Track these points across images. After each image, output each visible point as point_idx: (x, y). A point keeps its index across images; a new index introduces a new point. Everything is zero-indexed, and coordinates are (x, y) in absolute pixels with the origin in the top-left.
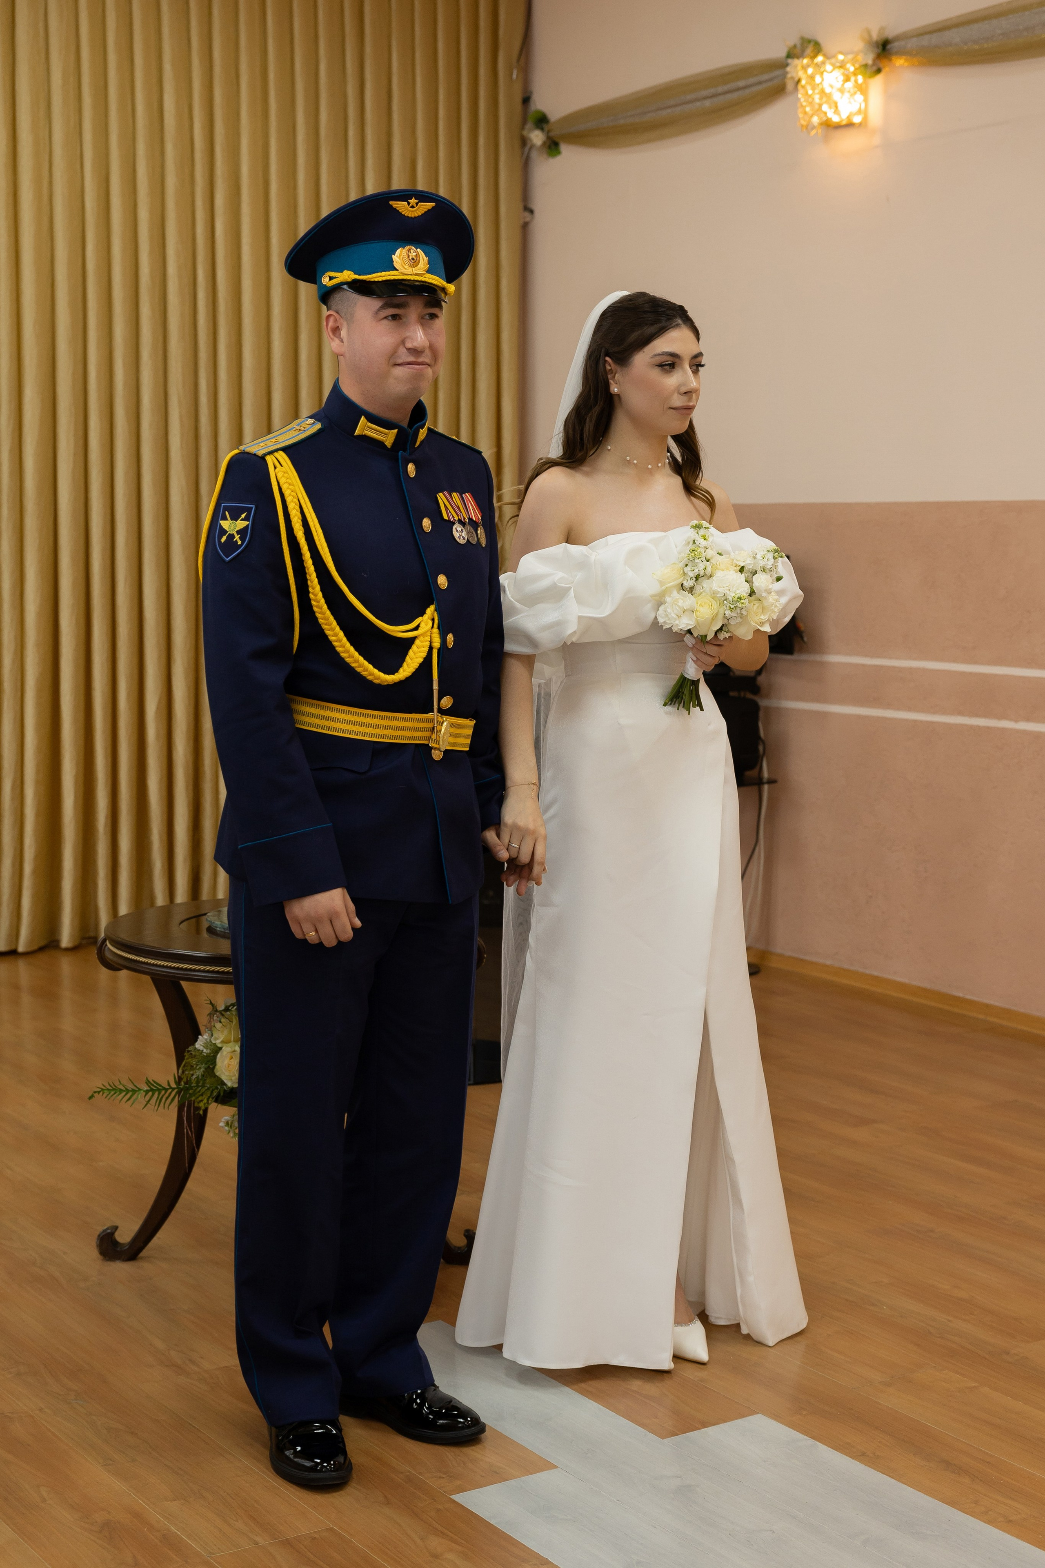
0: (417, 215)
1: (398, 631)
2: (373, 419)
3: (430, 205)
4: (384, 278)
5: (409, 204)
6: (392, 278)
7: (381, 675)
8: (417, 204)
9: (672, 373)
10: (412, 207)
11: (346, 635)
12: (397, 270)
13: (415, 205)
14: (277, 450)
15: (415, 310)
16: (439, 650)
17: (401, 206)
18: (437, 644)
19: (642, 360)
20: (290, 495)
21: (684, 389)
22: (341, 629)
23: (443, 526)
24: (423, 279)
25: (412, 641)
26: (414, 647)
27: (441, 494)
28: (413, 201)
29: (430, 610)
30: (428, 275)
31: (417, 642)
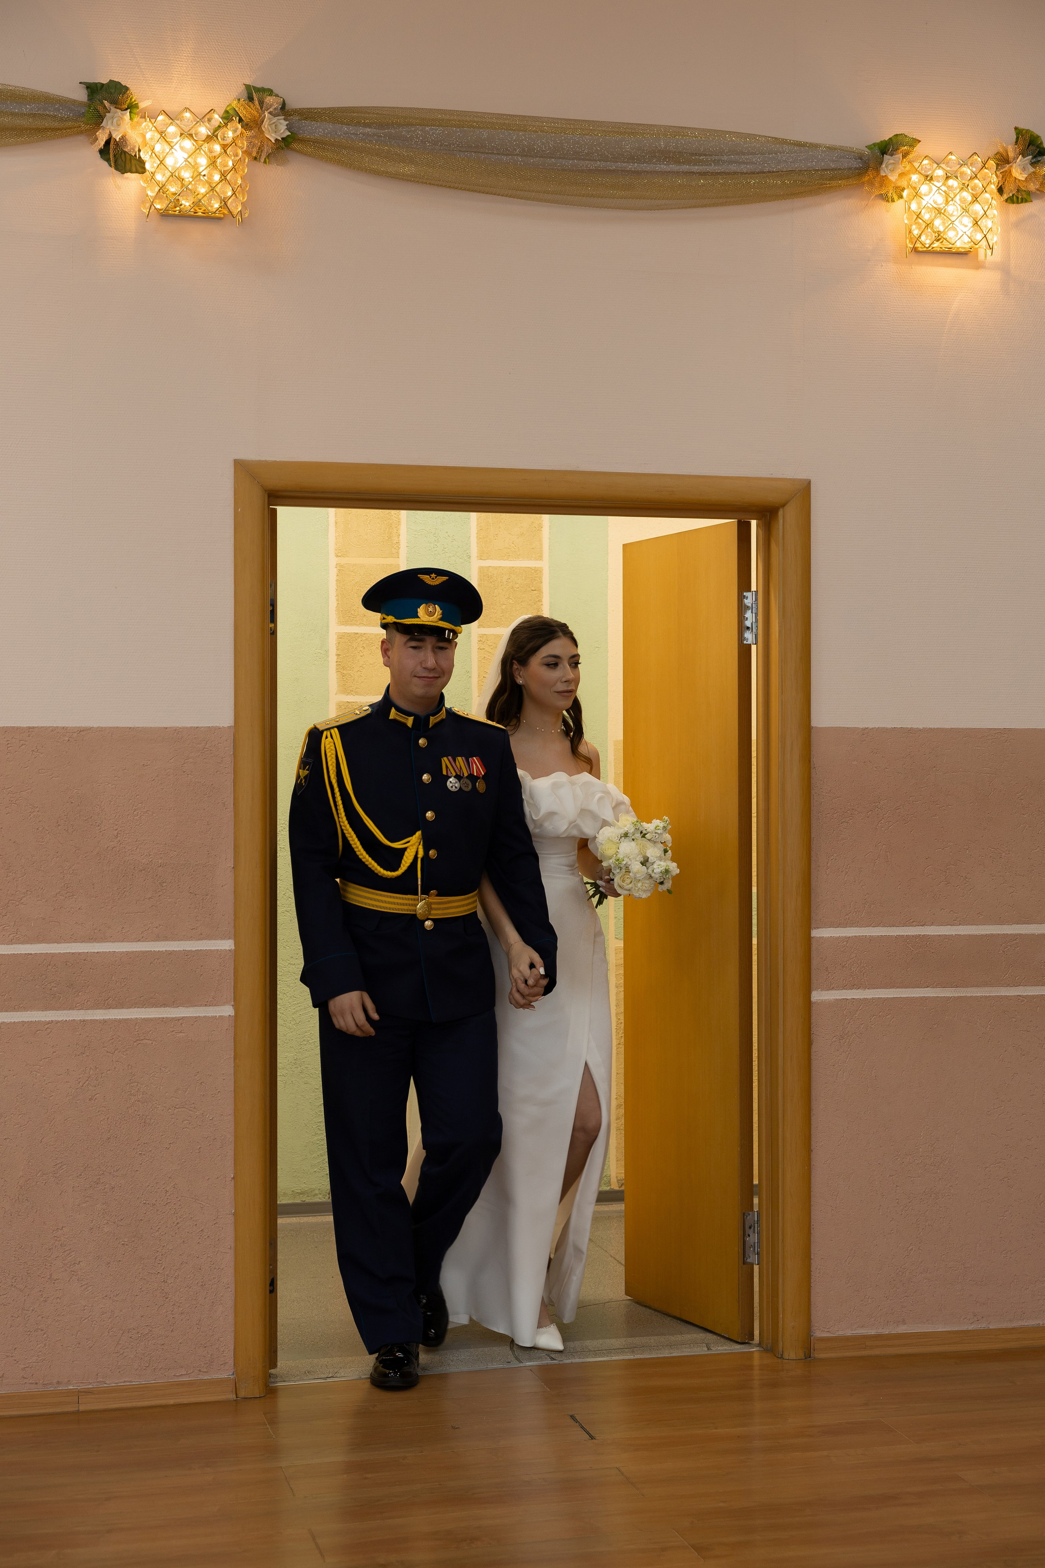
0: (436, 584)
1: (397, 845)
2: (398, 709)
3: (445, 578)
4: (411, 623)
5: (430, 577)
6: (416, 623)
7: (382, 870)
8: (436, 577)
9: (556, 669)
10: (433, 579)
11: (361, 844)
12: (420, 618)
13: (434, 578)
14: (333, 728)
15: (430, 642)
16: (422, 859)
17: (425, 578)
18: (421, 854)
19: (536, 661)
20: (330, 752)
21: (564, 679)
22: (359, 840)
23: (440, 779)
24: (436, 624)
25: (405, 849)
26: (406, 853)
27: (445, 758)
28: (433, 575)
29: (418, 833)
30: (440, 622)
31: (408, 850)
